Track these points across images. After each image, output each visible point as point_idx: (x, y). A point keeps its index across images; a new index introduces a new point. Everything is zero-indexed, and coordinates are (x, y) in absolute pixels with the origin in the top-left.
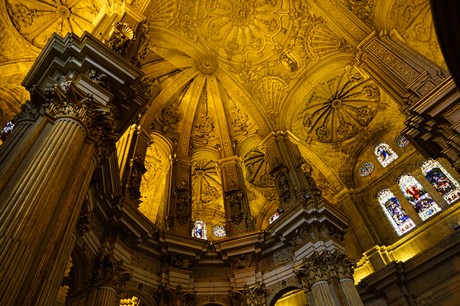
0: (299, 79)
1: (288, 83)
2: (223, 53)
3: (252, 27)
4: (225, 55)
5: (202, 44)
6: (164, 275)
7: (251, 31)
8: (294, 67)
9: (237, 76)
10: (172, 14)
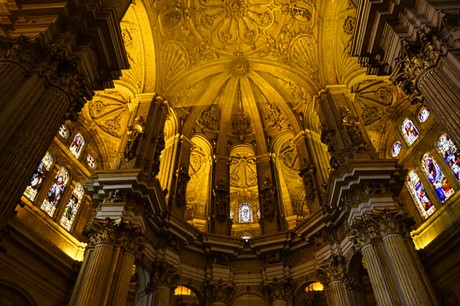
0: (318, 23)
1: (312, 34)
2: (246, 48)
3: (252, 9)
4: (249, 47)
5: (223, 55)
6: (208, 271)
7: (254, 12)
8: (307, 15)
9: (269, 57)
10: (183, 58)
